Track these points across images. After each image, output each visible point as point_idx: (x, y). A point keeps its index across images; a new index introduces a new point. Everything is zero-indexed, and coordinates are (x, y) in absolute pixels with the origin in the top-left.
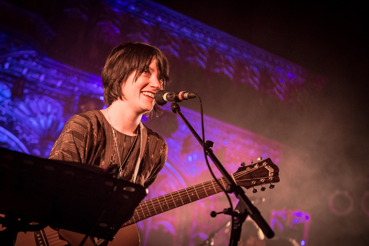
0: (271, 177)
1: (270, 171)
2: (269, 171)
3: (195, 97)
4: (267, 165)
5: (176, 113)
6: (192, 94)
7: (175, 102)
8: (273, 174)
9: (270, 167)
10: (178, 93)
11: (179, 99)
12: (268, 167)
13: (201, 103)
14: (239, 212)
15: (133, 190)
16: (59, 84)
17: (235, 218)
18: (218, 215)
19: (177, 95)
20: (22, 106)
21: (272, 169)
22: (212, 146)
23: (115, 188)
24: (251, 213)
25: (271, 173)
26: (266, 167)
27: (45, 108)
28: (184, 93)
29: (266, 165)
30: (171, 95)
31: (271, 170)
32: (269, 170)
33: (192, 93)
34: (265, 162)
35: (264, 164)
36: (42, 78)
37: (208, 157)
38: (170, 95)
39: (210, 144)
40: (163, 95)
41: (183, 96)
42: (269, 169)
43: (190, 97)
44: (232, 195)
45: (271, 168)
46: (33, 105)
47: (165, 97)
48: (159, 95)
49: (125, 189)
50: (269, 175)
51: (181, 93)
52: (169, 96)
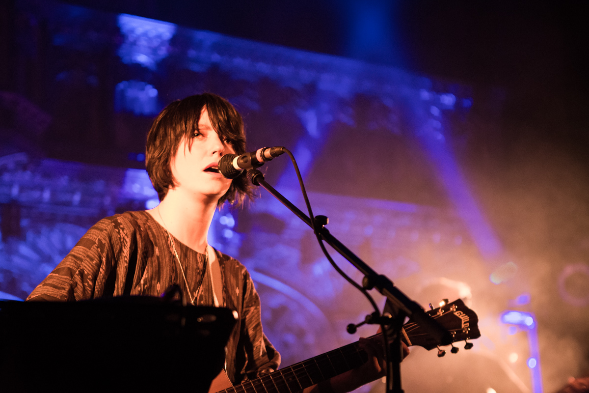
0: (466, 329)
1: (463, 320)
2: (461, 320)
3: (282, 153)
4: (457, 310)
5: (259, 185)
6: (277, 150)
7: (252, 168)
8: (468, 324)
9: (462, 313)
10: (255, 153)
11: (258, 162)
12: (459, 314)
13: (294, 159)
14: (390, 316)
15: (213, 318)
16: (77, 198)
17: (386, 326)
18: (358, 329)
19: (253, 156)
20: (24, 249)
21: (467, 316)
22: (325, 223)
23: (184, 321)
24: (409, 312)
25: (465, 323)
26: (456, 314)
27: (63, 243)
28: (264, 150)
29: (455, 310)
30: (245, 159)
31: (464, 318)
32: (462, 318)
33: (276, 147)
34: (454, 305)
35: (451, 309)
36: (47, 195)
37: (324, 242)
38: (243, 158)
39: (323, 219)
40: (232, 160)
41: (263, 156)
42: (460, 317)
43: (274, 155)
44: (374, 293)
45: (464, 315)
46: (42, 243)
47: (235, 164)
48: (226, 163)
49: (200, 320)
50: (463, 326)
51: (259, 152)
52: (241, 161)
